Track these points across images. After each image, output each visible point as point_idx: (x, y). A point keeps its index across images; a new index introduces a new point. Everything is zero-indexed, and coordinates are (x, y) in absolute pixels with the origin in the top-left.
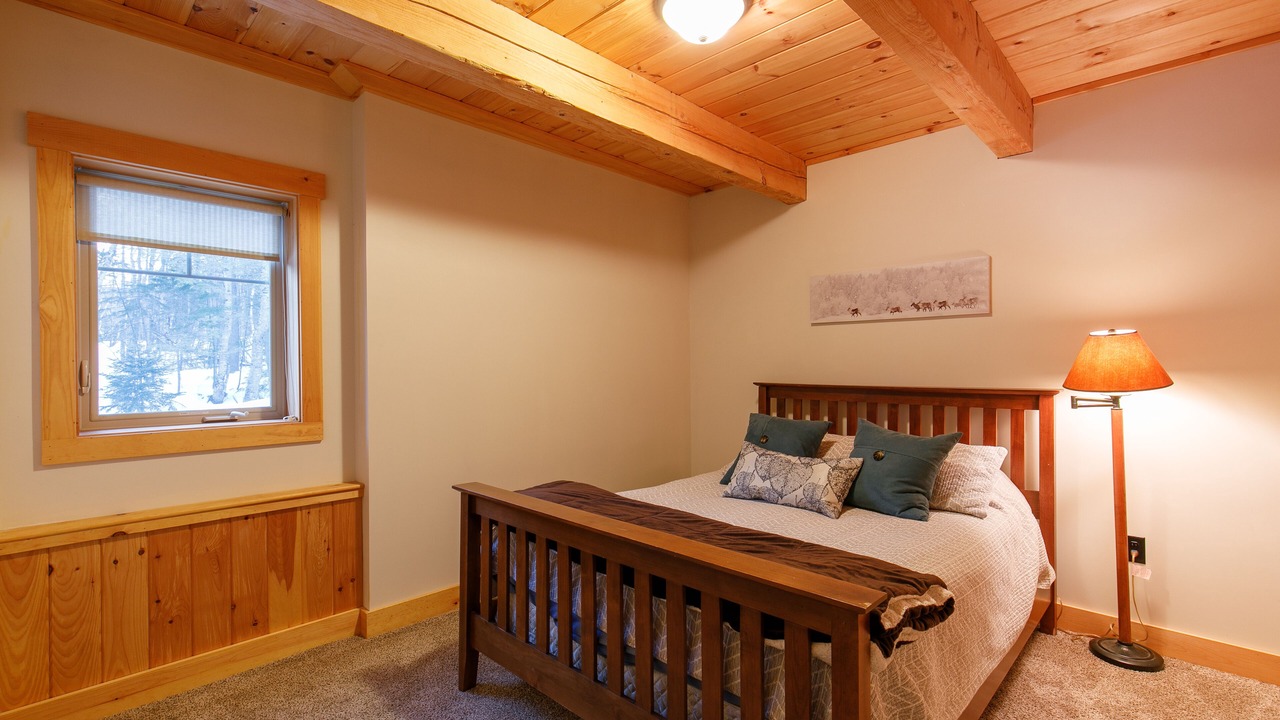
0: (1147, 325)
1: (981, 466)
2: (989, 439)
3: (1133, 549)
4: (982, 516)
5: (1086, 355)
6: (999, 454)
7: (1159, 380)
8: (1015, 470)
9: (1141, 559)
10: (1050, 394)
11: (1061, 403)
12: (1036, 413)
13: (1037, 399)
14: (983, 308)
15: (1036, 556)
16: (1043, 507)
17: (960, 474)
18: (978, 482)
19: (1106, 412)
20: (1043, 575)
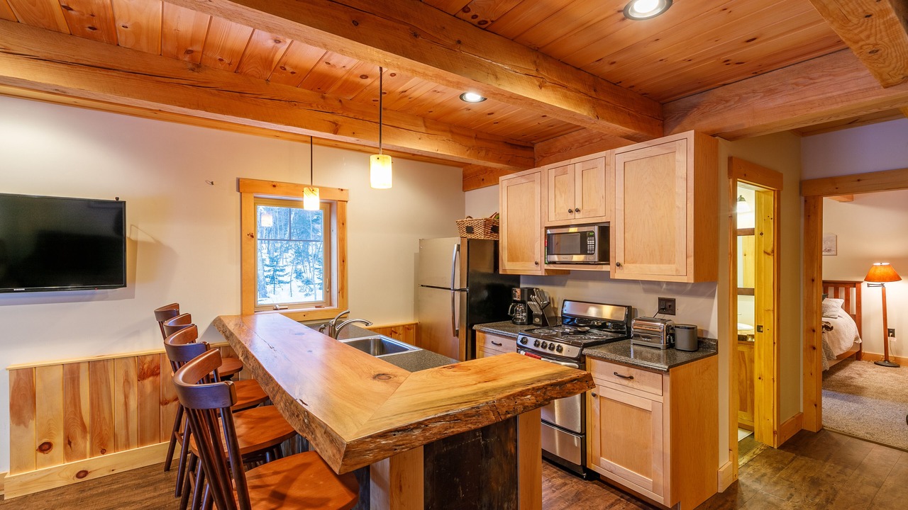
0: (894, 260)
1: (835, 304)
2: (836, 296)
3: (889, 332)
4: (836, 318)
5: (872, 271)
6: (841, 301)
7: (897, 278)
8: (847, 307)
9: (893, 336)
10: (860, 282)
11: (864, 286)
12: (855, 289)
13: (855, 284)
14: (834, 253)
15: (854, 330)
16: (857, 318)
17: (828, 307)
18: (834, 309)
19: (880, 289)
20: (856, 339)
